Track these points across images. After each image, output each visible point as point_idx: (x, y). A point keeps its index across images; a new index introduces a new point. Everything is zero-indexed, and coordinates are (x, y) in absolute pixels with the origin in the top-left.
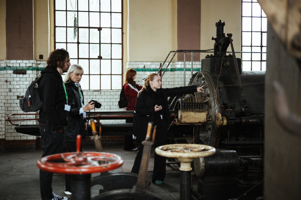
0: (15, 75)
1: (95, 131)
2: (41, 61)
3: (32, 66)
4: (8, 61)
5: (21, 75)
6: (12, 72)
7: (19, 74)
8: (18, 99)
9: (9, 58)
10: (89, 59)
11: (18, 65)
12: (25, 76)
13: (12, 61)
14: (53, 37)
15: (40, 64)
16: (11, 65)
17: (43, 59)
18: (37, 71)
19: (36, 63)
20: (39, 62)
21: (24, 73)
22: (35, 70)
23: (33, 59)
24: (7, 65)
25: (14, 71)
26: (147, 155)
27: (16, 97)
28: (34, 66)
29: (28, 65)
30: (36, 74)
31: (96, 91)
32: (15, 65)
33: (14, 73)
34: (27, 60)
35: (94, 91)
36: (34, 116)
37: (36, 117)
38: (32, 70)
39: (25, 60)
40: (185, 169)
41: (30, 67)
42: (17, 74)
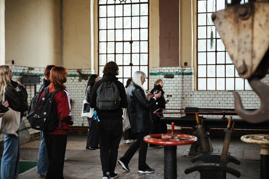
0: (165, 79)
1: (198, 122)
2: (185, 67)
3: (178, 72)
4: (161, 68)
5: (170, 79)
6: (163, 76)
7: (169, 78)
8: (167, 97)
9: (161, 66)
10: (225, 64)
11: (168, 71)
12: (173, 79)
13: (163, 68)
14: (196, 48)
15: (185, 70)
16: (163, 71)
17: (187, 65)
18: (183, 76)
19: (181, 69)
20: (184, 68)
21: (172, 77)
22: (180, 75)
23: (179, 66)
24: (160, 71)
25: (165, 75)
26: (228, 140)
27: (166, 96)
28: (180, 71)
29: (175, 71)
30: (182, 78)
31: (230, 92)
32: (165, 71)
33: (165, 77)
34: (175, 67)
35: (228, 92)
36: (180, 111)
37: (181, 111)
38: (179, 75)
39: (173, 67)
40: (263, 153)
41: (177, 72)
42: (167, 78)
